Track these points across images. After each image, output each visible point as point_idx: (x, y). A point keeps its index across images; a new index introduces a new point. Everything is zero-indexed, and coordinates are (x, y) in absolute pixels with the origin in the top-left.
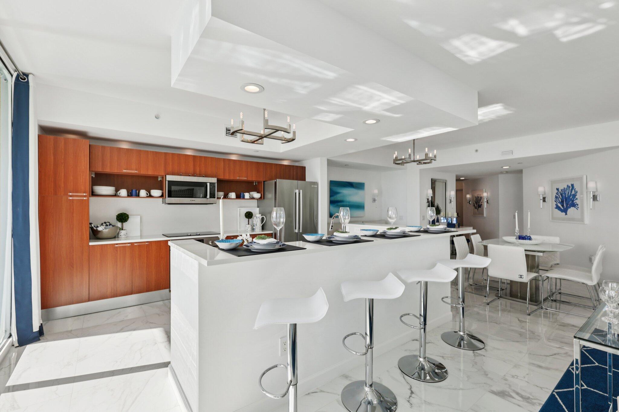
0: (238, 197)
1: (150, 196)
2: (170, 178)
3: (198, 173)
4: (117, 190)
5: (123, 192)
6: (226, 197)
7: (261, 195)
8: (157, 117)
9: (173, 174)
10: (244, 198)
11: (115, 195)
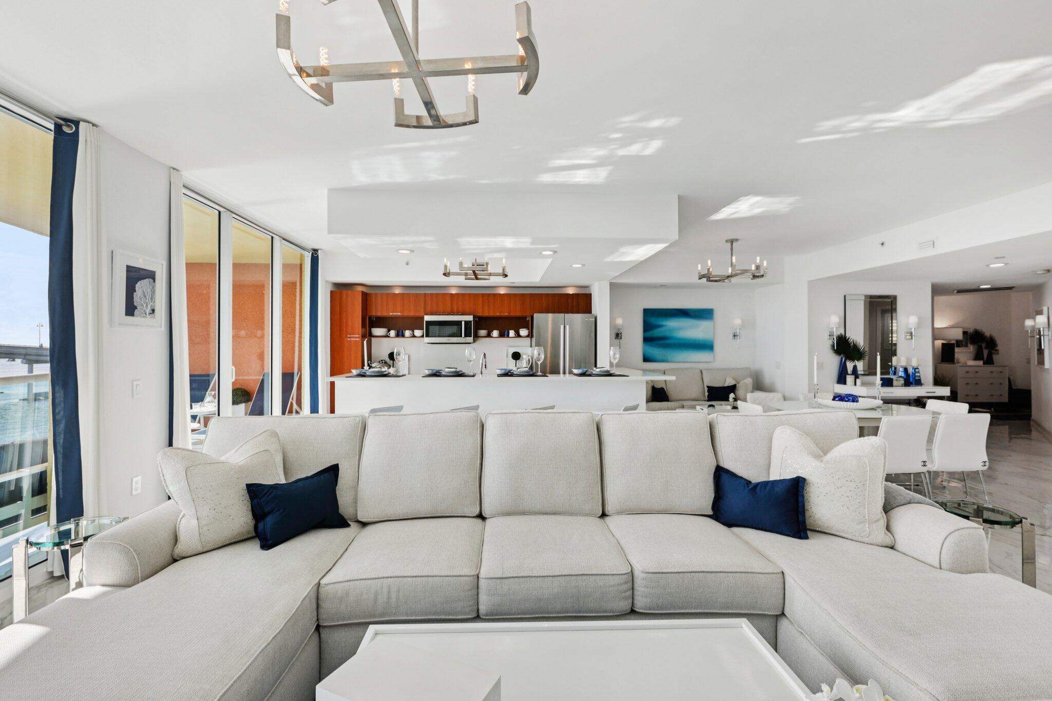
0: (502, 335)
1: (414, 336)
2: (427, 318)
3: (455, 311)
4: (389, 331)
5: (393, 333)
6: (489, 335)
7: (529, 332)
8: (407, 264)
9: (432, 314)
10: (508, 336)
11: (387, 336)
